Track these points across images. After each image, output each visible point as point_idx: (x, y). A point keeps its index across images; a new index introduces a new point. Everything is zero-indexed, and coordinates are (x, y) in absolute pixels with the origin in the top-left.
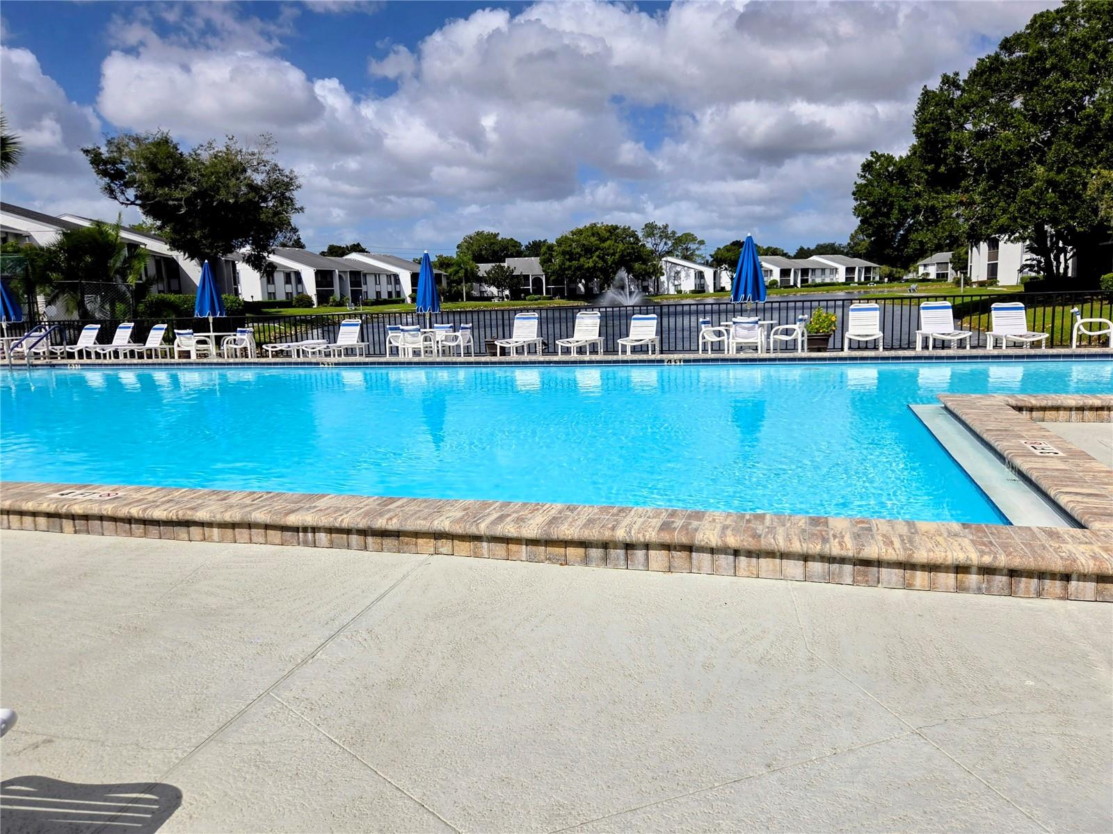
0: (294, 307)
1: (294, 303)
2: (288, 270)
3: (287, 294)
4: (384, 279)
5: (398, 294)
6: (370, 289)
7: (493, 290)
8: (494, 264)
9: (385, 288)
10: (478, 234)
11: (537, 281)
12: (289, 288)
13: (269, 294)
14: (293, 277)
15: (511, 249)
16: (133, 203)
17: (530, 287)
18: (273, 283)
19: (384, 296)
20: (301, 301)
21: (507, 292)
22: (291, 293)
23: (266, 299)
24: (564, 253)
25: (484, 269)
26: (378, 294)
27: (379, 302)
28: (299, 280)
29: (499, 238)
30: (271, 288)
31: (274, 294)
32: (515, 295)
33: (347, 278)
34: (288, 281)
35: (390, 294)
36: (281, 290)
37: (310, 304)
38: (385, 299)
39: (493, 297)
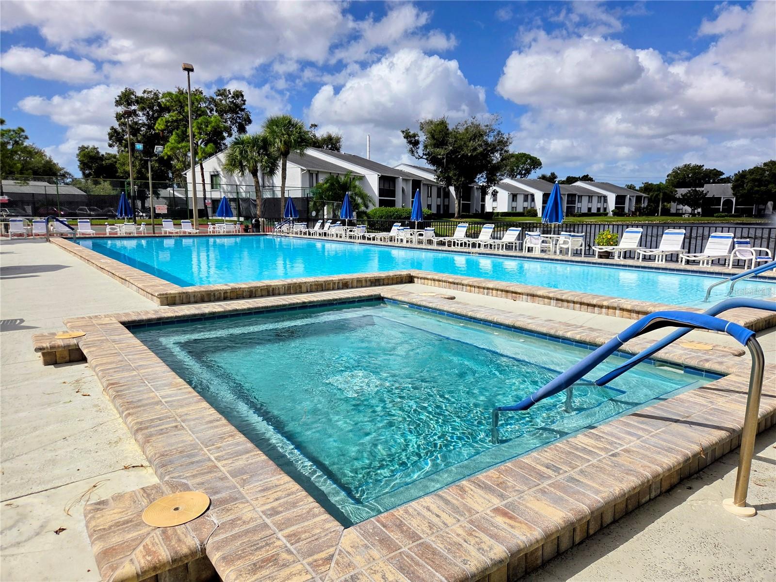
0: (526, 216)
1: (525, 214)
2: (527, 193)
3: (524, 208)
4: (595, 199)
5: (605, 209)
6: (583, 206)
7: (688, 209)
8: (690, 189)
9: (595, 206)
10: (685, 166)
11: (728, 202)
12: (526, 204)
13: (513, 208)
14: (529, 197)
15: (714, 176)
16: (422, 158)
17: (721, 207)
18: (516, 201)
19: (594, 211)
20: (530, 212)
21: (700, 210)
22: (527, 208)
23: (510, 211)
24: (754, 180)
25: (681, 191)
26: (590, 209)
27: (589, 214)
28: (533, 200)
29: (704, 168)
30: (514, 204)
31: (516, 207)
32: (707, 213)
33: (565, 198)
34: (526, 200)
35: (599, 209)
36: (521, 204)
37: (535, 215)
38: (594, 213)
39: (684, 214)
